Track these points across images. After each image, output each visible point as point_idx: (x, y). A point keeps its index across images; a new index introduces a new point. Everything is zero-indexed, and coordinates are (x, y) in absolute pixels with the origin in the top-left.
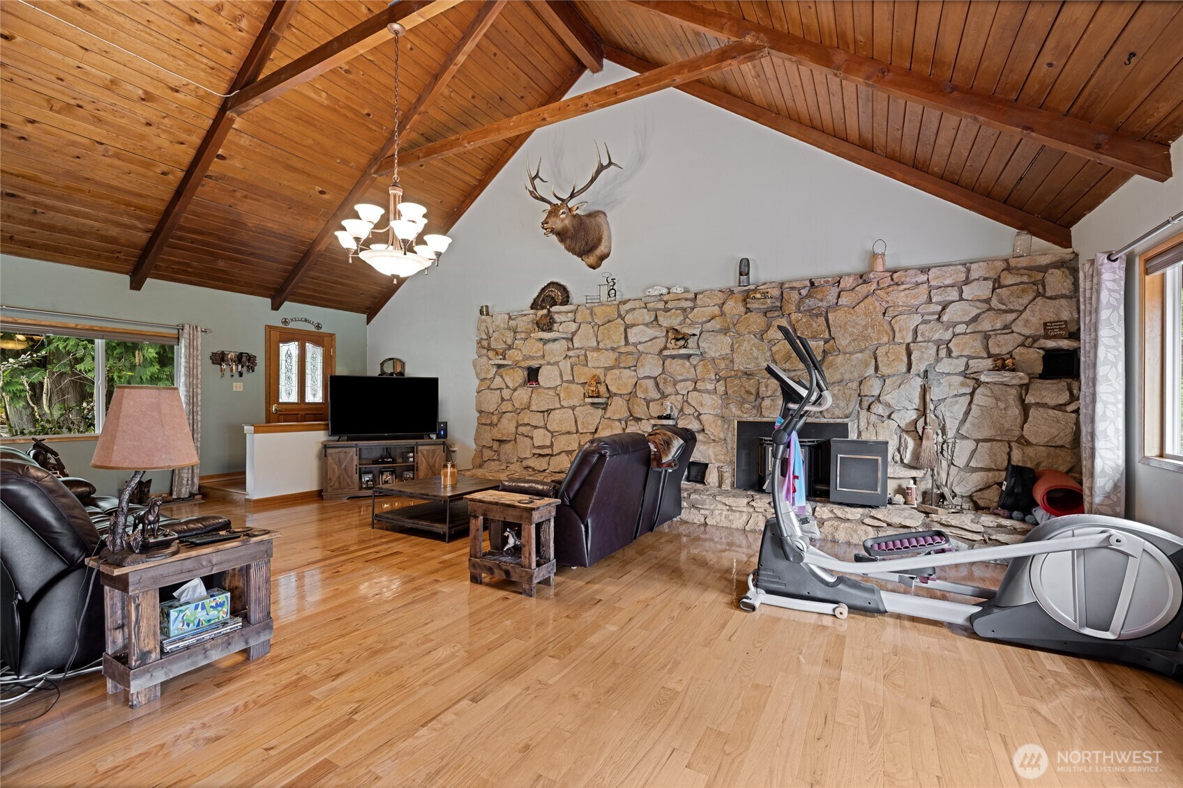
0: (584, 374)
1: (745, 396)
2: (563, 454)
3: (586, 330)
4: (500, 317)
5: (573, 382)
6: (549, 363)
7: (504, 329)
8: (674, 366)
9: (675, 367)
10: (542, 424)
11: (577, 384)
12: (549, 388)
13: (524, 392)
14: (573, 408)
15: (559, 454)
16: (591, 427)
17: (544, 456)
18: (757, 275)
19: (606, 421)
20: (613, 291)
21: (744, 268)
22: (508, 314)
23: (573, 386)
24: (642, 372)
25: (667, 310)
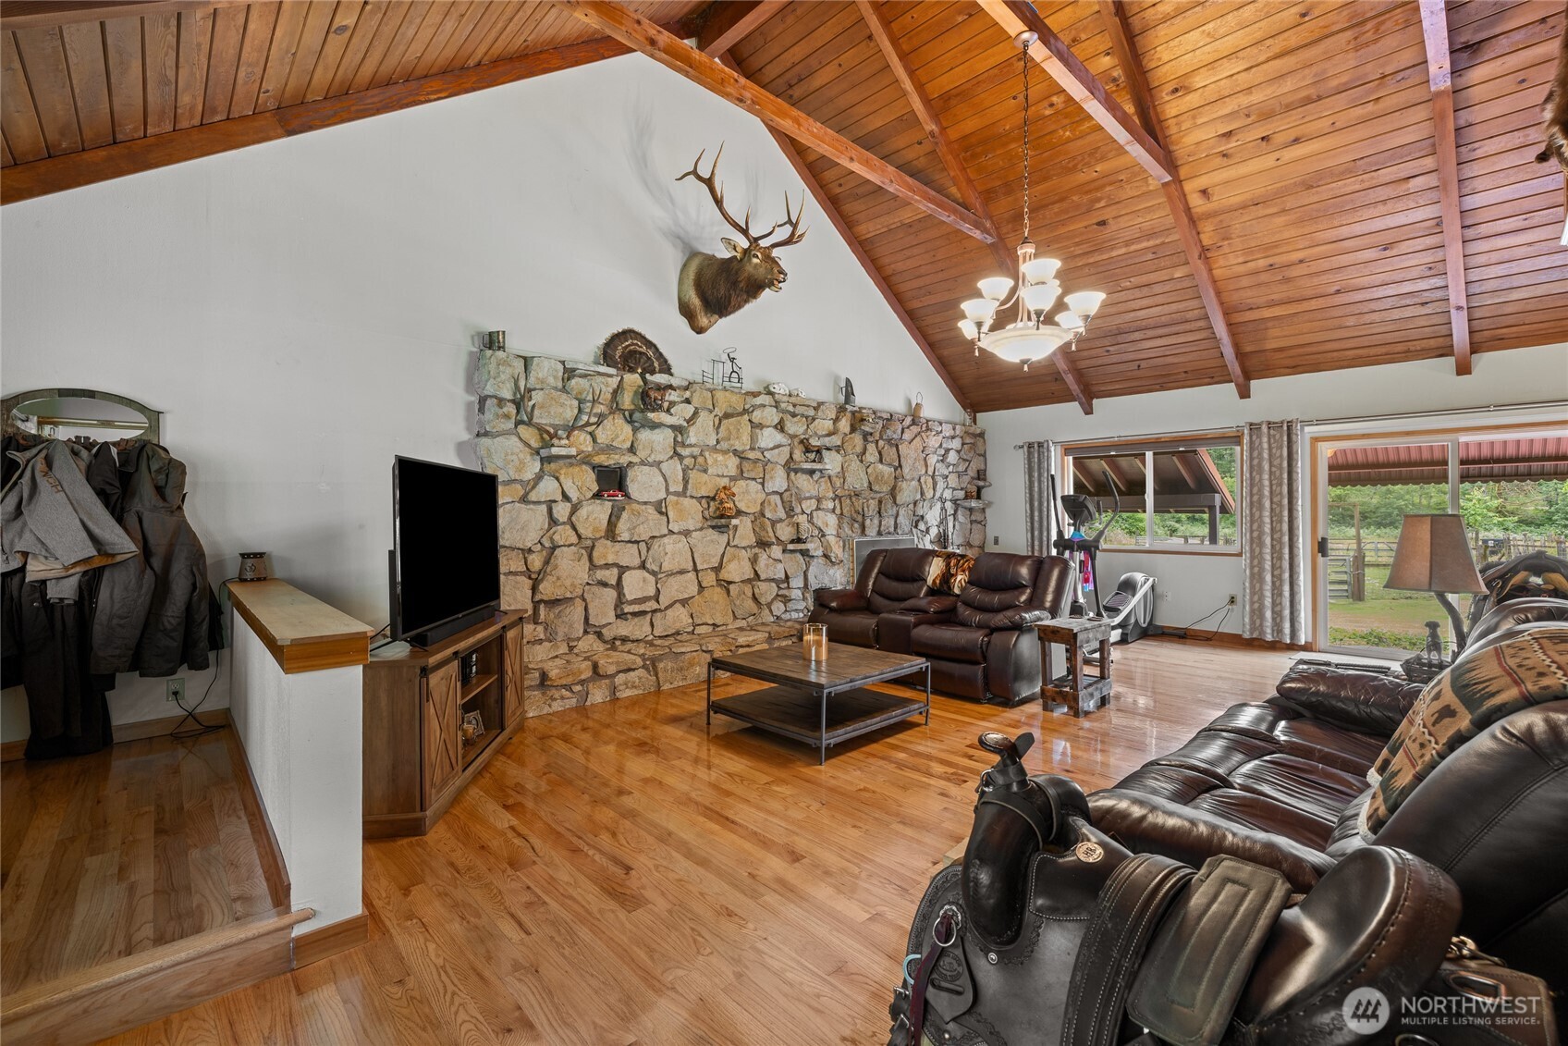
0: (704, 484)
1: (855, 515)
2: (678, 605)
3: (705, 420)
4: (546, 364)
5: (683, 494)
6: (643, 463)
7: (555, 388)
8: (800, 481)
9: (803, 481)
10: (637, 562)
11: (692, 497)
12: (645, 503)
13: (599, 508)
14: (686, 533)
15: (671, 606)
16: (713, 560)
17: (643, 613)
18: (861, 399)
19: (733, 549)
20: (734, 375)
21: (849, 391)
22: (563, 363)
23: (687, 502)
24: (770, 487)
25: (794, 415)
